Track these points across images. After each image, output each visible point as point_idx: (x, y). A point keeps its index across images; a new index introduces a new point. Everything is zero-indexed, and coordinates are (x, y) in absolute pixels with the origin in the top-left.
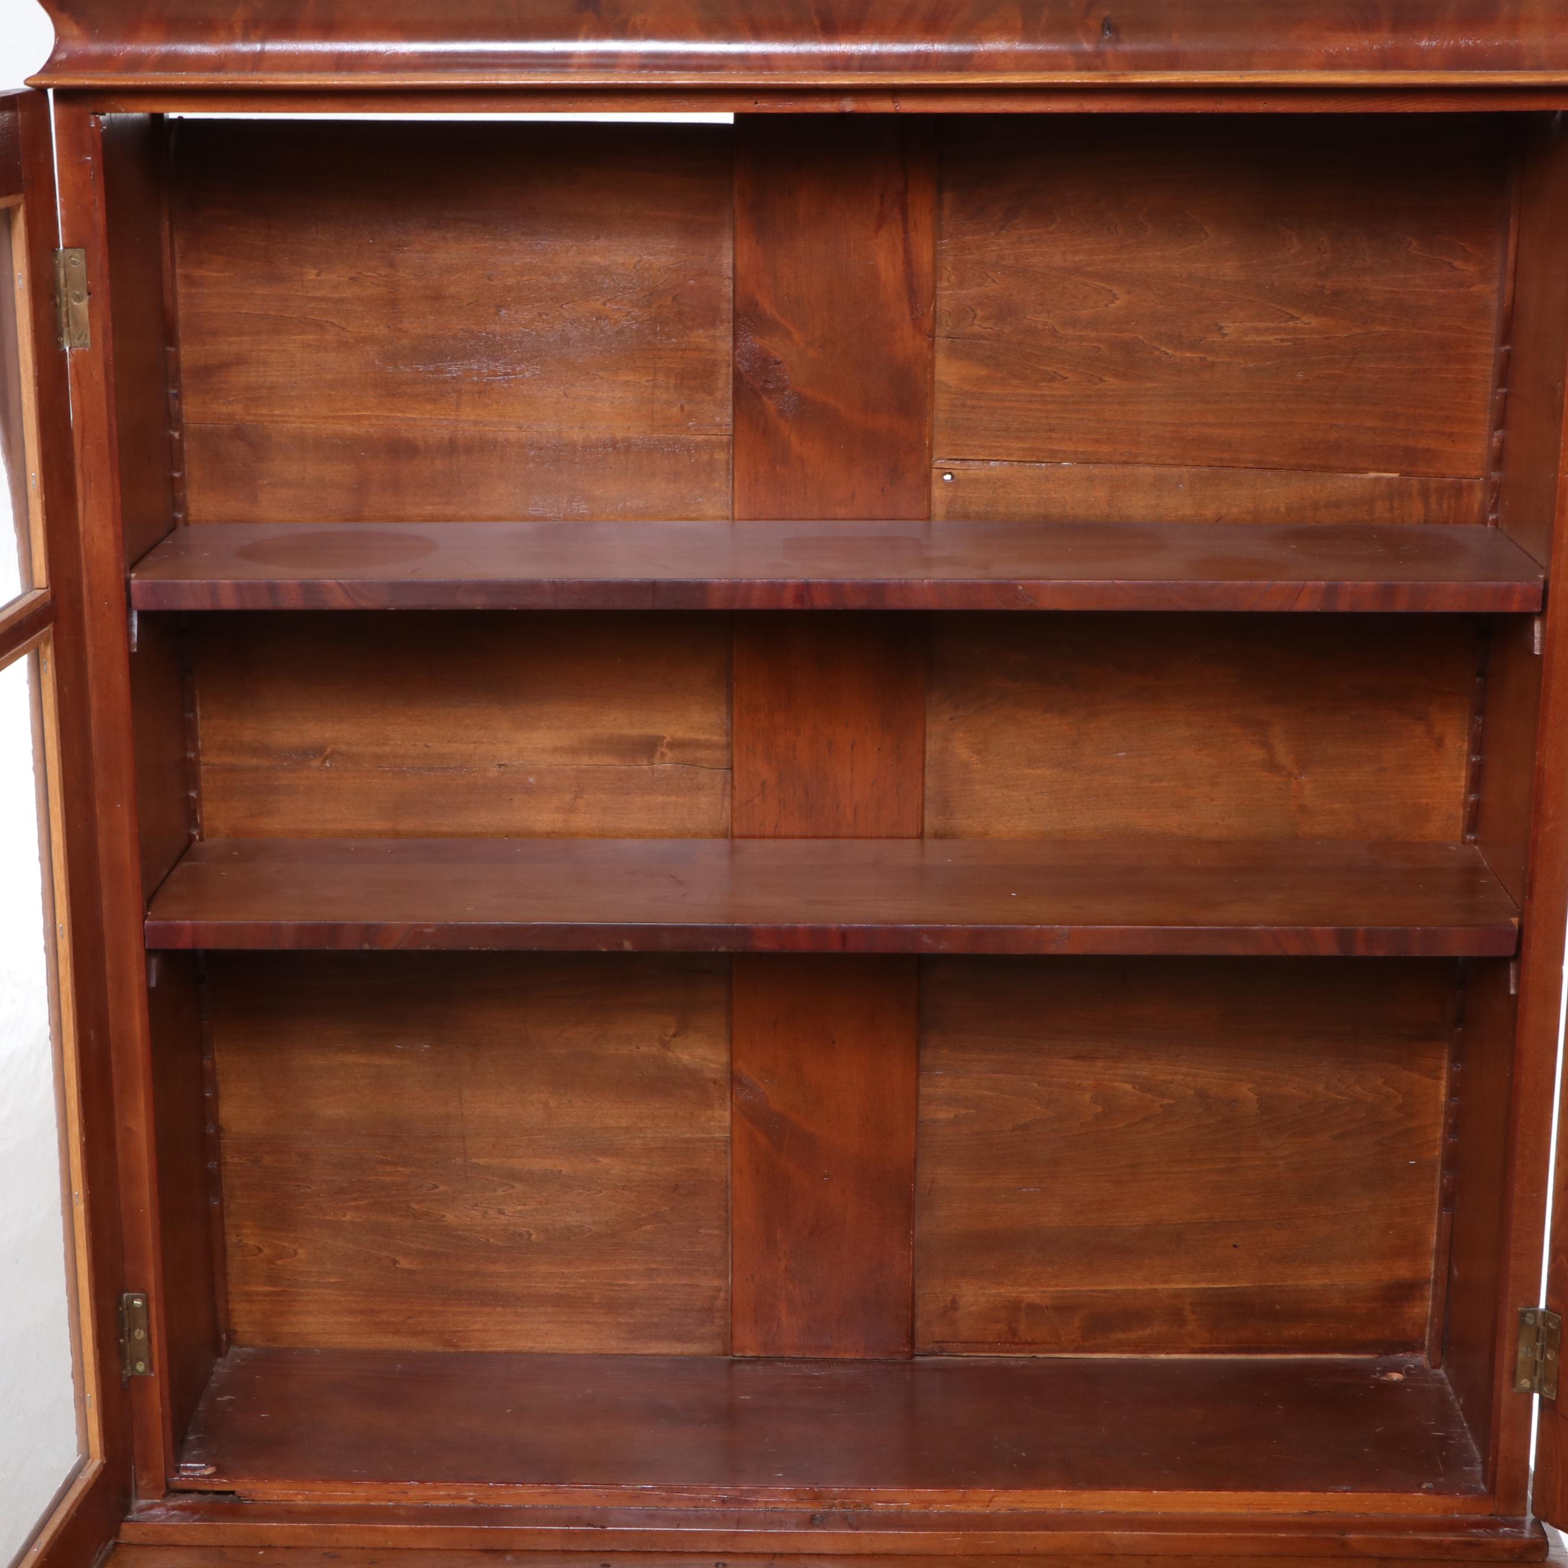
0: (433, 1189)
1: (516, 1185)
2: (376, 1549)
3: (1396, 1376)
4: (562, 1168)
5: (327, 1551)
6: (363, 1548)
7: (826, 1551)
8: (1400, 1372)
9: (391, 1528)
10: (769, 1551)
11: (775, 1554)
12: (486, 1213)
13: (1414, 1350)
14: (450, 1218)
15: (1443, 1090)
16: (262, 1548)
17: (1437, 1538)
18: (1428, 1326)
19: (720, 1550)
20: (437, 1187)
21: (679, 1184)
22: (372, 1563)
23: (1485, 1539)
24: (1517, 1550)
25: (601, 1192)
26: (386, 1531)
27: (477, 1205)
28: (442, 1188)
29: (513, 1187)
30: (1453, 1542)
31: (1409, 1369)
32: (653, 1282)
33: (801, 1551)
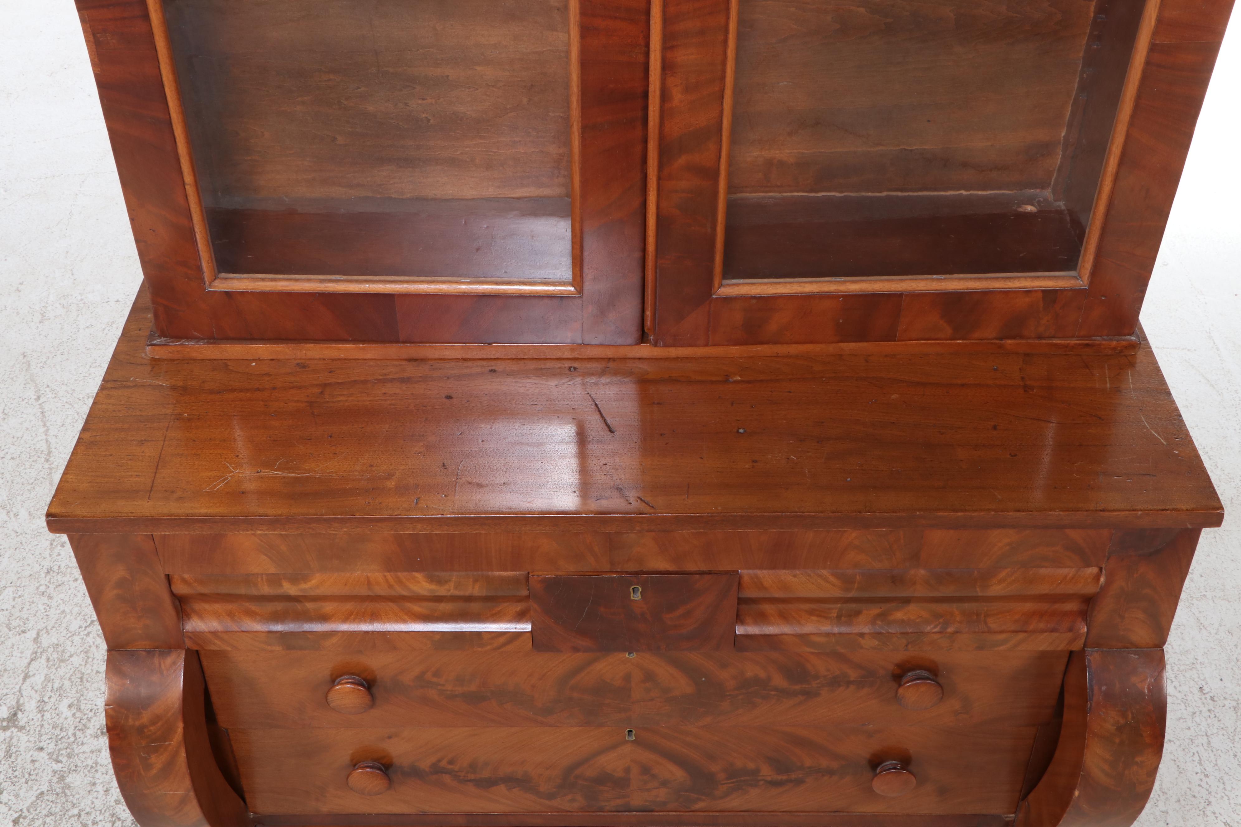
0: (357, 89)
1: (417, 87)
2: (333, 360)
3: (1029, 208)
4: (449, 74)
5: (299, 361)
6: (324, 359)
7: (644, 356)
8: (1032, 205)
9: (342, 347)
10: (606, 357)
11: (610, 359)
12: (396, 105)
13: (1043, 188)
14: (371, 109)
15: (1092, 9)
16: (254, 360)
17: (1066, 342)
18: (1056, 172)
19: (571, 357)
20: (360, 88)
21: (533, 84)
22: (330, 372)
23: (1098, 342)
24: (1119, 349)
25: (478, 90)
26: (339, 349)
27: (389, 101)
28: (363, 89)
29: (415, 88)
30: (1076, 344)
31: (1039, 202)
32: (517, 150)
33: (628, 356)
